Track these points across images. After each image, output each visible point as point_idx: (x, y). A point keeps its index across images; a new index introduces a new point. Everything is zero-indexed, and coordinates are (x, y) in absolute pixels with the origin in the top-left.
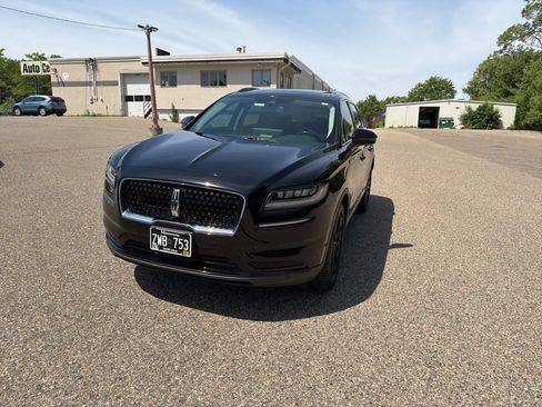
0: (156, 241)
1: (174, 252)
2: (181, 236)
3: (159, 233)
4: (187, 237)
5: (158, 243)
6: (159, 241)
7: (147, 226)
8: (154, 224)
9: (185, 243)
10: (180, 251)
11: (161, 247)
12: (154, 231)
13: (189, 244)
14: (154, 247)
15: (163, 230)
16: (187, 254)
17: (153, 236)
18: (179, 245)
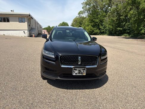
5: (76, 73)
7: (72, 68)
9: (84, 71)
10: (82, 74)
13: (85, 71)
14: (74, 74)
15: (77, 69)
16: (85, 74)
17: (74, 71)
18: (82, 72)
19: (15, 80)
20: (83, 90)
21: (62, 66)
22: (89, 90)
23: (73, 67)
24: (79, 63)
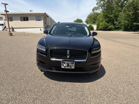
0: (63, 65)
1: (69, 68)
2: (71, 63)
3: (64, 63)
4: (73, 63)
5: (64, 66)
6: (64, 65)
7: (60, 62)
8: (62, 61)
9: (72, 65)
10: (71, 67)
11: (65, 67)
12: (63, 63)
13: (74, 65)
14: (63, 67)
15: (66, 62)
16: (73, 68)
17: (62, 64)
18: (70, 66)
20: (74, 83)
21: (51, 59)
22: (79, 84)
24: (68, 57)
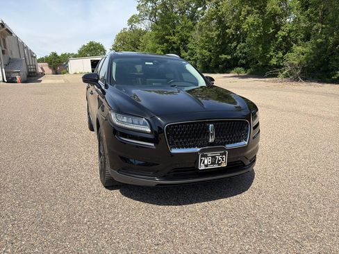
0: (204, 163)
1: (216, 166)
2: (221, 154)
3: (206, 156)
4: (225, 154)
5: (205, 163)
7: (196, 154)
8: (200, 151)
9: (222, 158)
10: (219, 164)
11: (206, 166)
12: (202, 156)
13: (225, 158)
14: (202, 167)
15: (209, 154)
16: (224, 165)
17: (201, 160)
18: (219, 161)
19: (33, 202)
20: (217, 202)
23: (199, 149)
24: (211, 140)
